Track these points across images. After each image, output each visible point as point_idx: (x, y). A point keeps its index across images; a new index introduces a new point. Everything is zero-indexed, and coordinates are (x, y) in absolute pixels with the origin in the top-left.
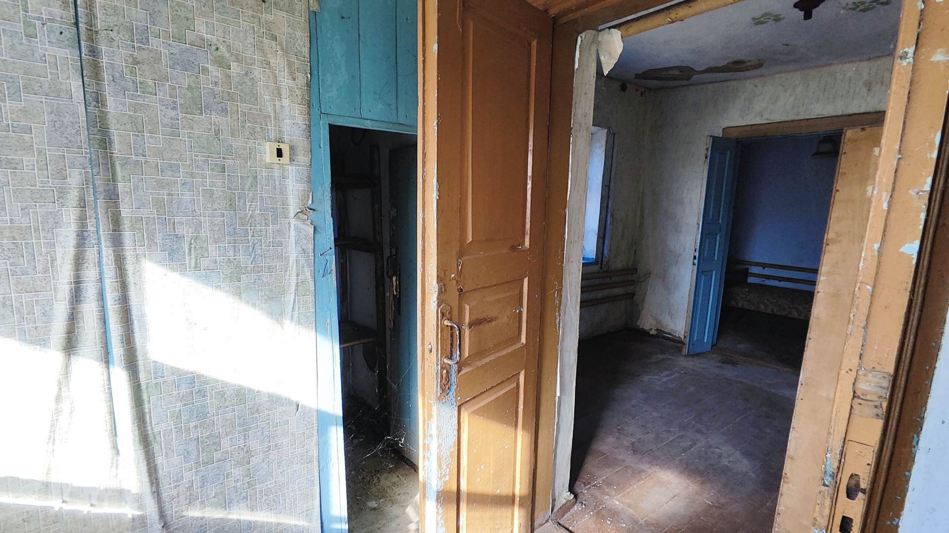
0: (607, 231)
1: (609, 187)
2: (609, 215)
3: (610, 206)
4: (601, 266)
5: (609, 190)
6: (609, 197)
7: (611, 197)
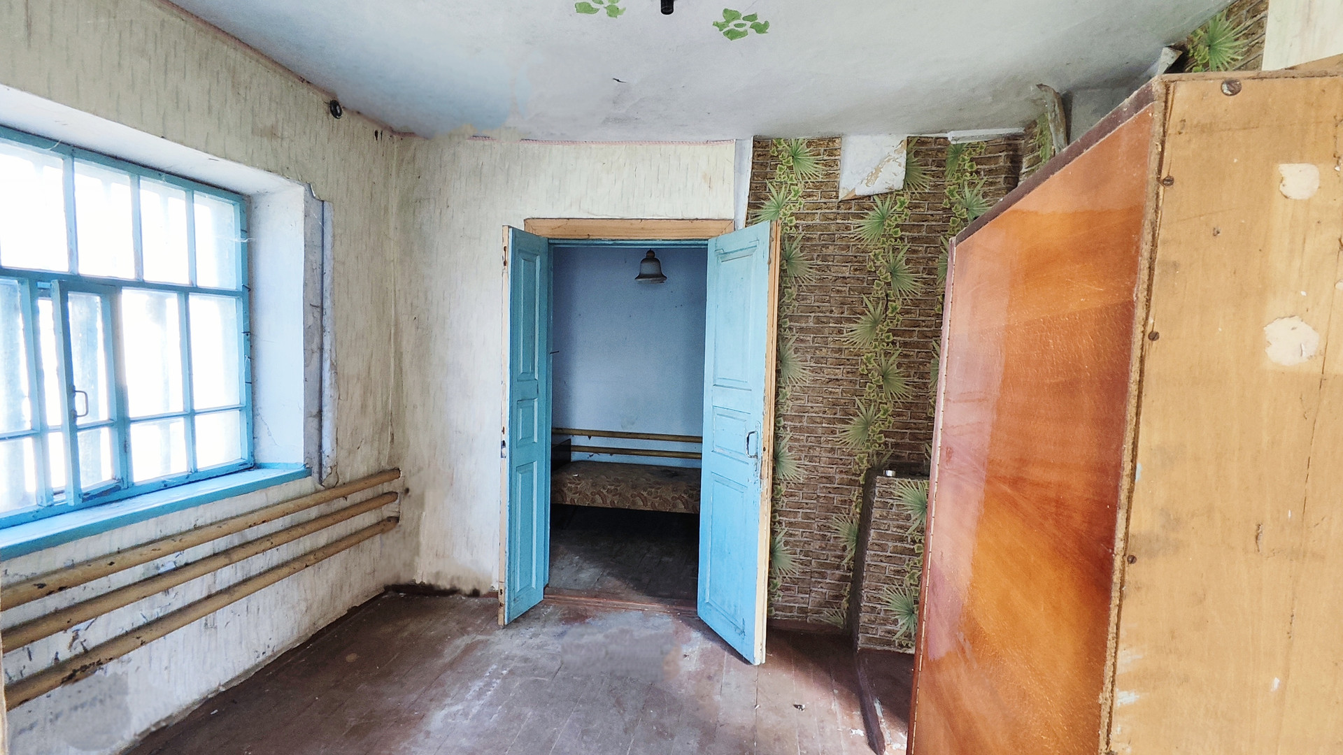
0: (326, 399)
1: (322, 309)
2: (327, 366)
3: (327, 347)
4: (321, 476)
5: (322, 315)
6: (323, 329)
7: (328, 329)
